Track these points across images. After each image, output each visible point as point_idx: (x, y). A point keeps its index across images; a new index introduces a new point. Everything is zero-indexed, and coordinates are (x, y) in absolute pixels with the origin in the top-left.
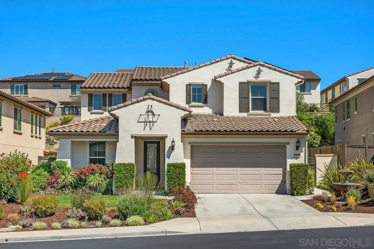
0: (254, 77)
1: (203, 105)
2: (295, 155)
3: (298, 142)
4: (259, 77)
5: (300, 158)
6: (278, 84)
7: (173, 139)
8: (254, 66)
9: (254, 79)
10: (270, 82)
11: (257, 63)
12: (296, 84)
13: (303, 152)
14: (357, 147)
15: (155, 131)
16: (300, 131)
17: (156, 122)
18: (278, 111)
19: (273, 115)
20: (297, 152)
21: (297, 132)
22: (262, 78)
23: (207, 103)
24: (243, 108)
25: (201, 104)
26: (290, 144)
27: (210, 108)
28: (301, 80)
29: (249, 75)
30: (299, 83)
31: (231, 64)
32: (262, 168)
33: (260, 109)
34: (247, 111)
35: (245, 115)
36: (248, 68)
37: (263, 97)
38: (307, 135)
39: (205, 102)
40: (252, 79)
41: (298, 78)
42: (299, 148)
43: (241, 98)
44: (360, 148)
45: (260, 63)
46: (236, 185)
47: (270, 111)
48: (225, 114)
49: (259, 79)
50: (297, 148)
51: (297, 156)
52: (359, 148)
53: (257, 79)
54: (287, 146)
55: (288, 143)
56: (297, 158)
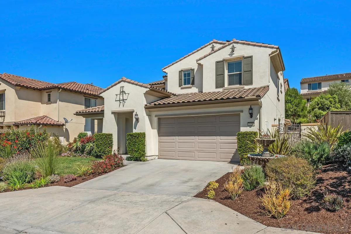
0: (229, 55)
1: (191, 86)
2: (248, 123)
3: (251, 109)
4: (234, 54)
5: (254, 126)
6: (251, 57)
7: (136, 113)
8: (229, 45)
9: (229, 56)
10: (244, 57)
11: (232, 42)
12: (269, 55)
13: (257, 119)
14: (345, 114)
15: (126, 108)
16: (250, 97)
17: (126, 100)
18: (251, 83)
19: (246, 87)
20: (251, 120)
21: (246, 98)
22: (236, 54)
23: (194, 85)
24: (219, 84)
25: (189, 86)
26: (244, 112)
27: (197, 88)
28: (276, 50)
29: (224, 54)
30: (273, 53)
31: (213, 47)
32: (217, 137)
33: (236, 84)
34: (223, 86)
35: (221, 90)
36: (223, 47)
37: (239, 72)
38: (258, 100)
39: (193, 84)
40: (228, 57)
41: (273, 48)
42: (253, 116)
43: (217, 75)
44: (348, 114)
45: (234, 41)
46: (194, 153)
47: (244, 85)
48: (204, 91)
49: (233, 56)
50: (251, 115)
51: (251, 124)
52: (346, 114)
53: (232, 56)
54: (241, 114)
55: (242, 111)
56: (251, 126)
